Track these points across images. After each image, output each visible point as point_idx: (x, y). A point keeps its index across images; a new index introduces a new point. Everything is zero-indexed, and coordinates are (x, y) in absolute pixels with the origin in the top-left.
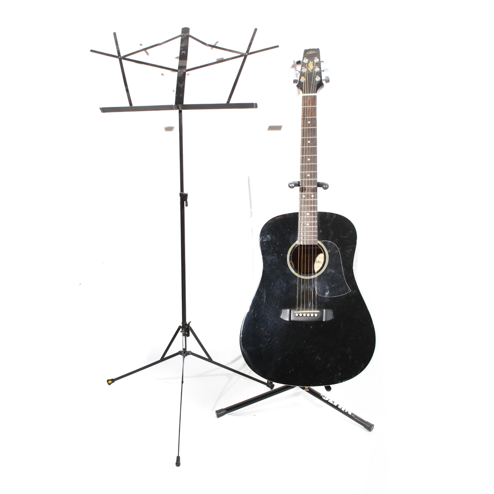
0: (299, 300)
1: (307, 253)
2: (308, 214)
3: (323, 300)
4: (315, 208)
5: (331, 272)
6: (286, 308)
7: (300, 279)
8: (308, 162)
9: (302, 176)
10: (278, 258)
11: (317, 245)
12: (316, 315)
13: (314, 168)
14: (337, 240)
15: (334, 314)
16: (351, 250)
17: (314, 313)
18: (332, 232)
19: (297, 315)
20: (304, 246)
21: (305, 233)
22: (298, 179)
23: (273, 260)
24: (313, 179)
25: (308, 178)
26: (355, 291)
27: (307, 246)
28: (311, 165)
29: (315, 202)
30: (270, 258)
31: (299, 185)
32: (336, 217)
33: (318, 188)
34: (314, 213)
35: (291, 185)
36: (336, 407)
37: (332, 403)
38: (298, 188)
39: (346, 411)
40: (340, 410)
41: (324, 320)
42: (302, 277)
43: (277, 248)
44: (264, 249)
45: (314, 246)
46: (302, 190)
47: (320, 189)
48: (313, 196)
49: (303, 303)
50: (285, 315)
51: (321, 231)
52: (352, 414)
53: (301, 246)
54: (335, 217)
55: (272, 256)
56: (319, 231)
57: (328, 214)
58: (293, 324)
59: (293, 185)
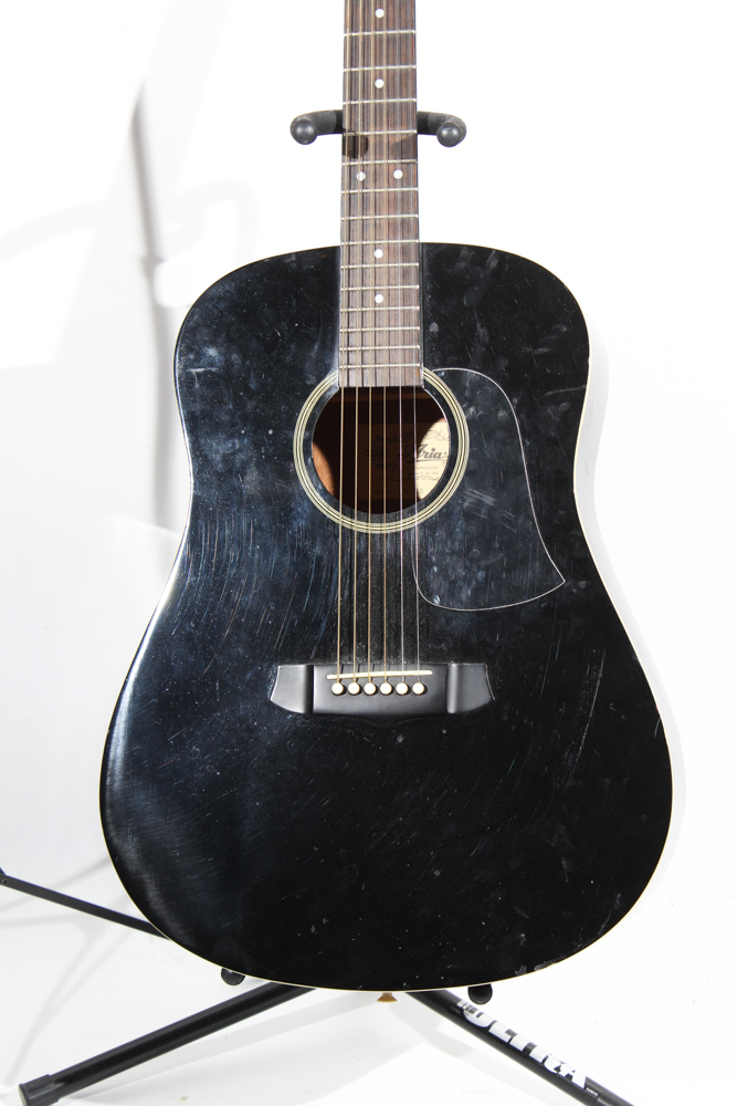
0: (347, 622)
1: (377, 420)
2: (379, 254)
3: (448, 622)
4: (411, 227)
5: (479, 503)
6: (291, 657)
7: (349, 533)
8: (379, 24)
9: (353, 86)
10: (257, 445)
11: (419, 389)
12: (418, 688)
13: (405, 49)
14: (503, 363)
15: (496, 685)
16: (564, 406)
17: (410, 681)
18: (481, 331)
19: (338, 688)
20: (364, 390)
21: (367, 336)
22: (332, 99)
23: (234, 453)
24: (397, 100)
25: (378, 93)
26: (583, 584)
27: (377, 390)
28: (391, 39)
29: (410, 202)
30: (219, 448)
31: (338, 129)
32: (501, 266)
33: (421, 138)
34: (405, 250)
35: (299, 130)
36: (524, 1056)
37: (506, 1038)
38: (335, 140)
39: (563, 1073)
40: (539, 1068)
41: (452, 709)
42: (359, 526)
43: (250, 406)
44: (198, 407)
45: (407, 390)
46: (353, 149)
47: (427, 143)
48: (398, 174)
49: (362, 638)
50: (288, 690)
51: (434, 327)
52: (589, 1083)
53: (349, 391)
54: (494, 264)
55: (232, 436)
56: (425, 324)
57: (464, 253)
58: (321, 727)
59: (310, 130)
